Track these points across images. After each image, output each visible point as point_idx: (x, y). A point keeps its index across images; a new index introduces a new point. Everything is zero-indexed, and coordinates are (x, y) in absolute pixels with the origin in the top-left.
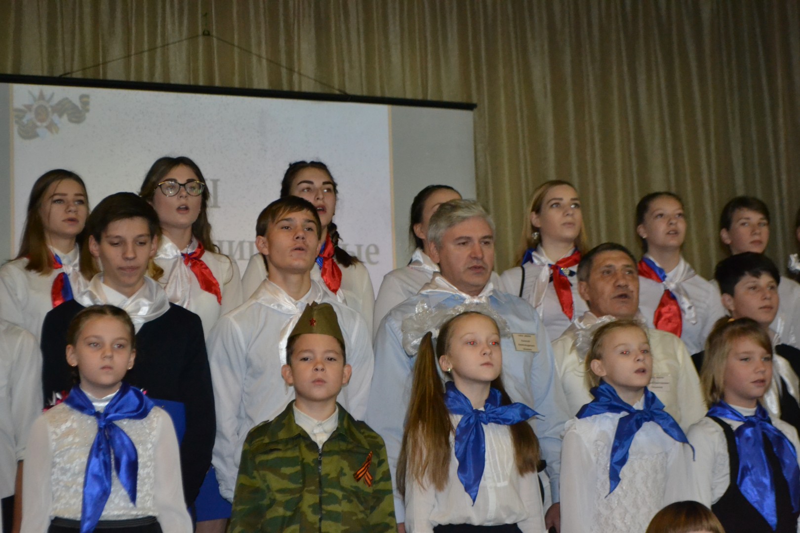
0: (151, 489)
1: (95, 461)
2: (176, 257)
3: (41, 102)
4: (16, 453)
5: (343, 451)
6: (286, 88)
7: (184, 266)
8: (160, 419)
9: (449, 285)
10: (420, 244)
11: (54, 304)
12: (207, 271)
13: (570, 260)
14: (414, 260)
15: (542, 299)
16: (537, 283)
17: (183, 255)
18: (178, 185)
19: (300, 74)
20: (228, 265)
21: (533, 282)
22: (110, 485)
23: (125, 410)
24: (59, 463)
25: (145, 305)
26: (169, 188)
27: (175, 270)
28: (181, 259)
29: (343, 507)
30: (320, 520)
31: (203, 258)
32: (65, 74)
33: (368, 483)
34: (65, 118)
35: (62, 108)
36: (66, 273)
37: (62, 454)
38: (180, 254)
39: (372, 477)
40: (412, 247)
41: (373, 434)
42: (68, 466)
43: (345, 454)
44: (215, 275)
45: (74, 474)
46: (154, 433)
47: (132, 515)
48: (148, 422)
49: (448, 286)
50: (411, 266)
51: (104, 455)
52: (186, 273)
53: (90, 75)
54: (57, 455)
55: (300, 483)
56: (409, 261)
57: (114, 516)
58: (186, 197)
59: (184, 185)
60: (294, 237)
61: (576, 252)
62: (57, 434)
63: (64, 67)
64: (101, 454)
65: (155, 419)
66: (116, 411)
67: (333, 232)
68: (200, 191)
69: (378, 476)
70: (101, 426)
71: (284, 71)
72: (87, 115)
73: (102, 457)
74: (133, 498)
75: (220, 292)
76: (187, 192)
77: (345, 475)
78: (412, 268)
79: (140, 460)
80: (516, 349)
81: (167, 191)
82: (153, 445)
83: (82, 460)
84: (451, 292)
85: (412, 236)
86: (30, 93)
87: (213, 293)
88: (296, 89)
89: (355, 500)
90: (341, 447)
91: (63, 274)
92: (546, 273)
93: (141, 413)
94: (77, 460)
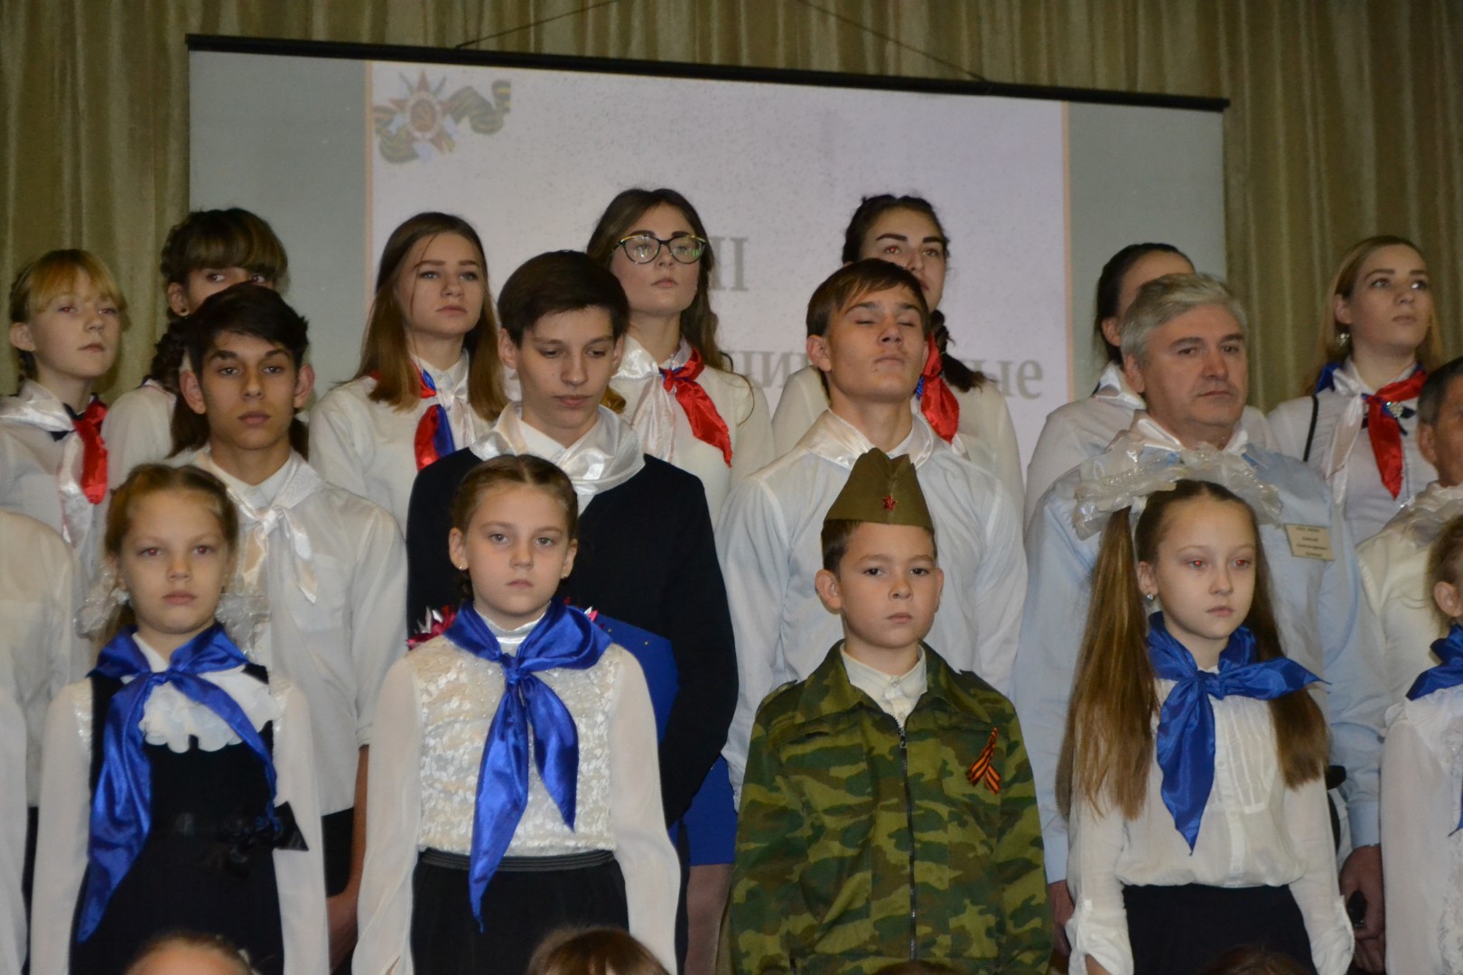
0: (604, 798)
1: (498, 746)
2: (650, 375)
3: (424, 95)
4: (357, 733)
5: (943, 729)
6: (871, 69)
7: (662, 391)
8: (621, 668)
9: (1163, 435)
10: (1114, 355)
11: (419, 463)
12: (707, 403)
13: (1406, 388)
14: (1103, 385)
15: (1346, 457)
16: (1337, 427)
17: (662, 371)
18: (656, 243)
19: (898, 42)
20: (746, 391)
21: (1331, 425)
22: (526, 792)
23: (556, 651)
24: (435, 749)
25: (596, 461)
26: (640, 248)
27: (646, 400)
28: (658, 379)
29: (951, 835)
30: (912, 860)
31: (700, 380)
32: (467, 44)
33: (993, 788)
34: (466, 123)
35: (459, 106)
36: (442, 405)
37: (440, 730)
38: (657, 371)
39: (999, 776)
40: (1100, 362)
41: (992, 696)
42: (450, 754)
43: (947, 734)
44: (720, 411)
45: (460, 770)
46: (609, 694)
47: (568, 848)
48: (599, 673)
49: (1161, 437)
50: (1097, 397)
51: (516, 735)
52: (666, 406)
53: (511, 45)
54: (430, 732)
55: (868, 794)
56: (1093, 389)
57: (534, 849)
58: (671, 264)
59: (666, 243)
60: (879, 337)
61: (1419, 373)
62: (429, 693)
63: (466, 33)
64: (510, 732)
65: (612, 668)
66: (539, 655)
67: (937, 328)
68: (697, 253)
69: (1010, 773)
70: (512, 682)
71: (869, 39)
72: (506, 118)
73: (511, 740)
74: (569, 817)
75: (730, 444)
76: (673, 256)
77: (951, 774)
78: (1100, 400)
79: (581, 746)
80: (1293, 554)
81: (635, 253)
82: (607, 717)
83: (476, 744)
84: (1168, 449)
85: (1100, 338)
86: (403, 78)
87: (716, 446)
88: (891, 71)
89: (971, 820)
90: (940, 722)
91: (438, 406)
92: (1355, 411)
93: (586, 657)
94: (467, 743)
